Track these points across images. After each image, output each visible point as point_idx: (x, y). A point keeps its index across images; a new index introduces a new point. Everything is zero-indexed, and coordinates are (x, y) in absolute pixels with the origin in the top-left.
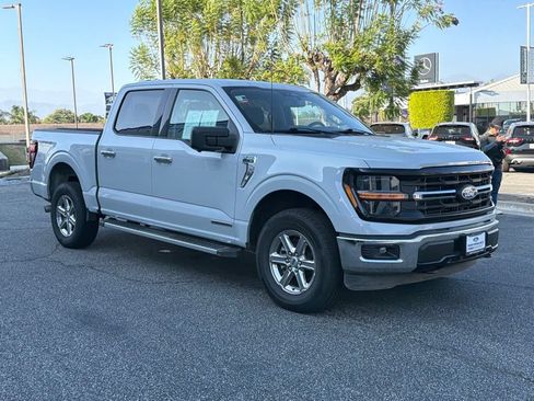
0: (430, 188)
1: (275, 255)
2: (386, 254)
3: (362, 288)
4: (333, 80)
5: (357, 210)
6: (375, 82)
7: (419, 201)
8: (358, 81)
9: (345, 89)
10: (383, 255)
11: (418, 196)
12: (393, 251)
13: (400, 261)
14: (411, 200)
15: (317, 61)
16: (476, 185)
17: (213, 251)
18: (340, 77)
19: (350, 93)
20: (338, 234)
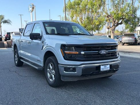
0: (87, 50)
1: (48, 70)
2: (72, 70)
3: (66, 81)
4: (115, 22)
5: (64, 57)
6: (126, 22)
7: (83, 54)
8: (122, 22)
9: (118, 24)
10: (71, 70)
11: (83, 53)
12: (74, 70)
13: (76, 72)
14: (80, 54)
15: (110, 17)
16: (107, 50)
17: (37, 68)
18: (117, 21)
19: (119, 25)
20: (59, 64)
